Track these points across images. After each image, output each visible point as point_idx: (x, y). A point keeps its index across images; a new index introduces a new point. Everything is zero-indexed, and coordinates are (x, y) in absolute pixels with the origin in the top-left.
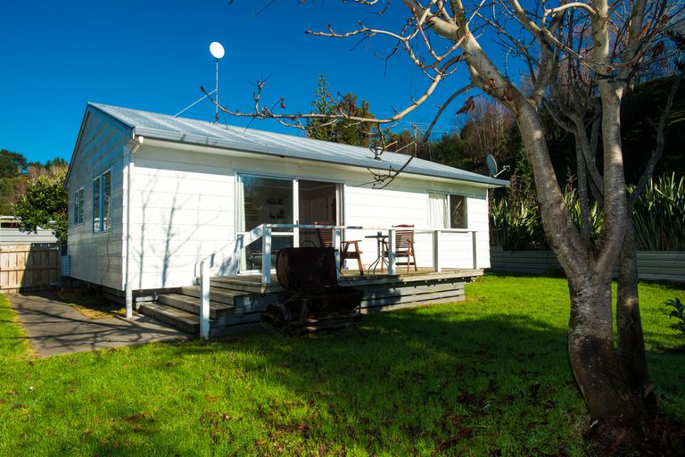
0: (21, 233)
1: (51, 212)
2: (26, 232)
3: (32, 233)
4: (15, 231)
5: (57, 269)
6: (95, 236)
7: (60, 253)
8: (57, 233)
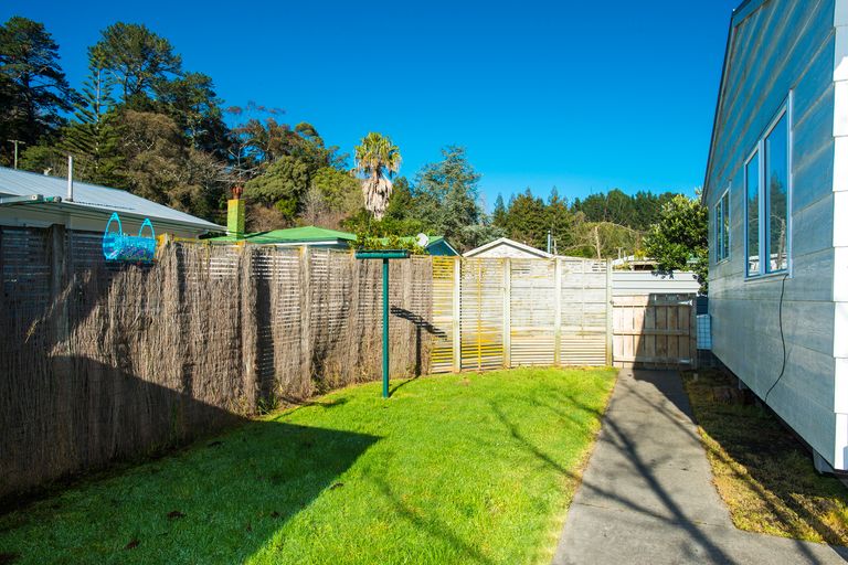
0: (654, 278)
1: (691, 246)
2: (660, 276)
3: (668, 277)
4: (647, 275)
5: (691, 338)
6: (752, 284)
7: (695, 310)
8: (701, 276)
